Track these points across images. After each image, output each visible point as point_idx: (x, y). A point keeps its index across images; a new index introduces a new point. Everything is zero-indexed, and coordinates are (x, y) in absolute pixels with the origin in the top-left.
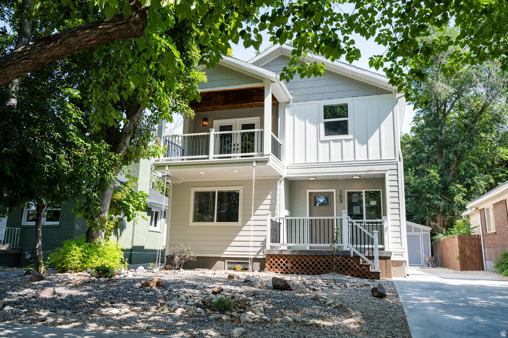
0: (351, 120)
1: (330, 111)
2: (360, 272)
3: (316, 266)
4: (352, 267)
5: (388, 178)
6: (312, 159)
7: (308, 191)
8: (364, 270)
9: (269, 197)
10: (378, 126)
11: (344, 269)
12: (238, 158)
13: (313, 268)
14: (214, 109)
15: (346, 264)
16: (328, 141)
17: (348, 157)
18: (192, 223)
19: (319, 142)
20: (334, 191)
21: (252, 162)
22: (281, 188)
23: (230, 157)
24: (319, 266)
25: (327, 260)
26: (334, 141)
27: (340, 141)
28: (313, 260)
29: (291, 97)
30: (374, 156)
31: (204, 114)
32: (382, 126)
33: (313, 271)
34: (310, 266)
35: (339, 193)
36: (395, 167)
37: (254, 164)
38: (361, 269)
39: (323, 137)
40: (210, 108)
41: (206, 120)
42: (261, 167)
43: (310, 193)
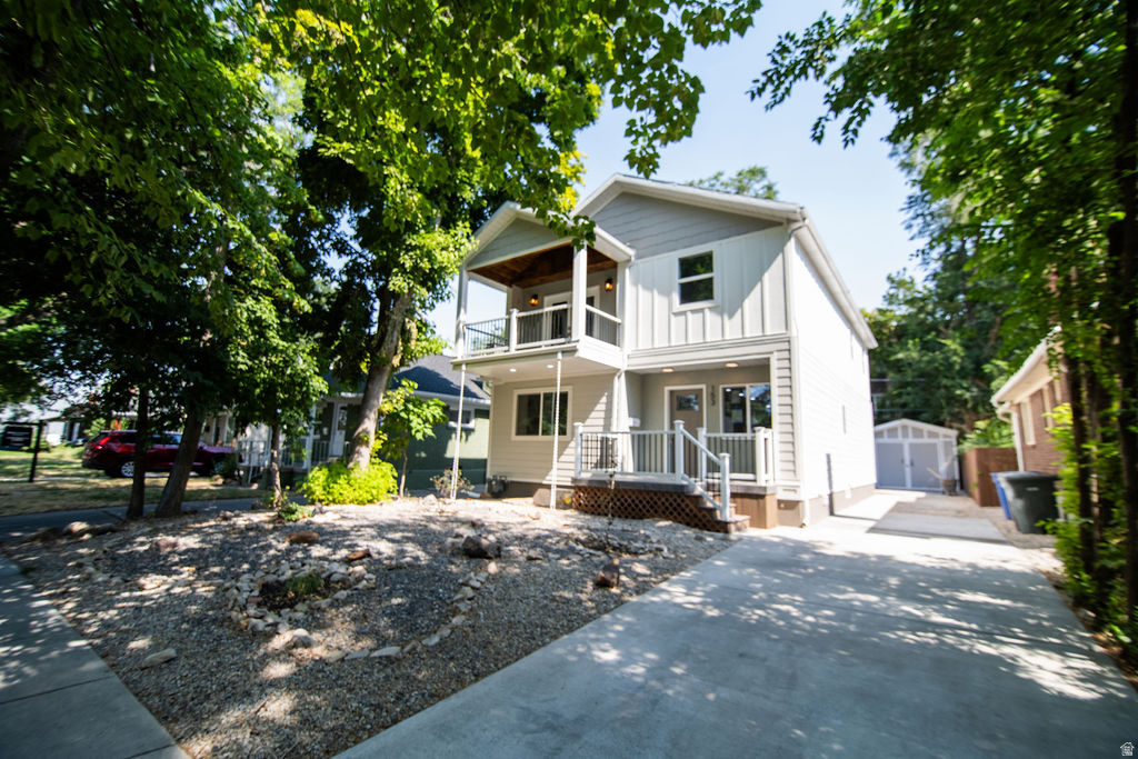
0: (720, 275)
1: (688, 266)
2: (700, 520)
3: (637, 506)
4: (687, 510)
5: (774, 364)
6: (660, 343)
7: (667, 389)
8: (704, 516)
9: (604, 400)
10: (760, 279)
11: (675, 514)
12: (543, 348)
13: (633, 510)
14: (542, 282)
15: (679, 505)
16: (684, 313)
17: (712, 336)
18: (514, 438)
19: (672, 316)
20: (703, 387)
21: (556, 353)
22: (620, 387)
23: (540, 347)
24: (641, 506)
25: (652, 498)
26: (693, 311)
27: (702, 310)
28: (634, 497)
29: (631, 252)
30: (752, 331)
31: (534, 290)
32: (766, 277)
33: (633, 514)
34: (629, 505)
35: (710, 390)
36: (785, 346)
37: (560, 356)
38: (700, 515)
39: (677, 306)
40: (537, 281)
41: (535, 297)
42: (568, 358)
43: (672, 392)
